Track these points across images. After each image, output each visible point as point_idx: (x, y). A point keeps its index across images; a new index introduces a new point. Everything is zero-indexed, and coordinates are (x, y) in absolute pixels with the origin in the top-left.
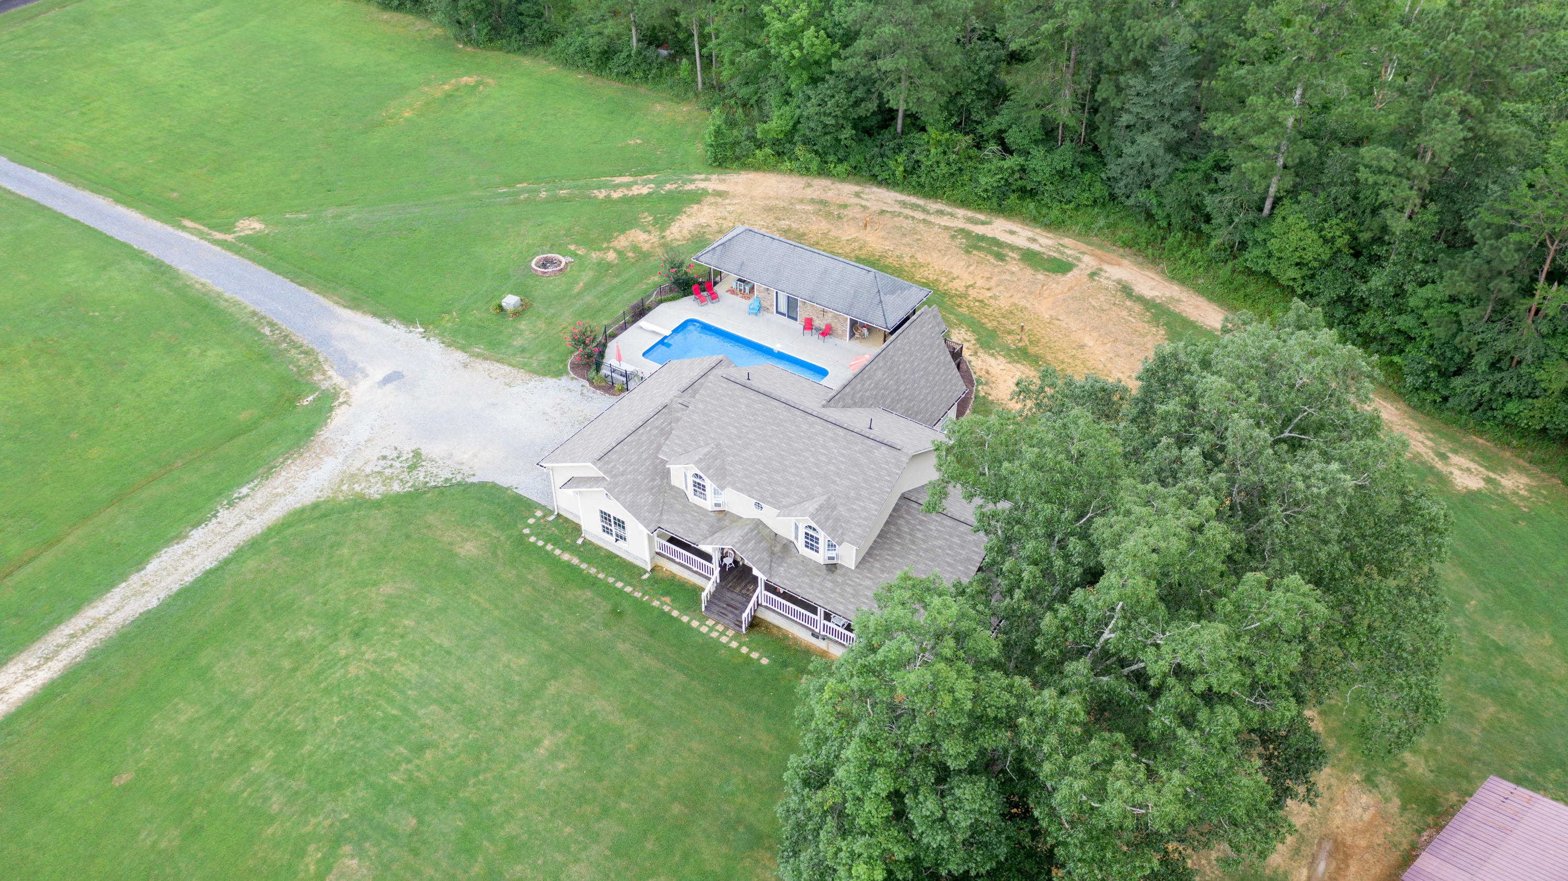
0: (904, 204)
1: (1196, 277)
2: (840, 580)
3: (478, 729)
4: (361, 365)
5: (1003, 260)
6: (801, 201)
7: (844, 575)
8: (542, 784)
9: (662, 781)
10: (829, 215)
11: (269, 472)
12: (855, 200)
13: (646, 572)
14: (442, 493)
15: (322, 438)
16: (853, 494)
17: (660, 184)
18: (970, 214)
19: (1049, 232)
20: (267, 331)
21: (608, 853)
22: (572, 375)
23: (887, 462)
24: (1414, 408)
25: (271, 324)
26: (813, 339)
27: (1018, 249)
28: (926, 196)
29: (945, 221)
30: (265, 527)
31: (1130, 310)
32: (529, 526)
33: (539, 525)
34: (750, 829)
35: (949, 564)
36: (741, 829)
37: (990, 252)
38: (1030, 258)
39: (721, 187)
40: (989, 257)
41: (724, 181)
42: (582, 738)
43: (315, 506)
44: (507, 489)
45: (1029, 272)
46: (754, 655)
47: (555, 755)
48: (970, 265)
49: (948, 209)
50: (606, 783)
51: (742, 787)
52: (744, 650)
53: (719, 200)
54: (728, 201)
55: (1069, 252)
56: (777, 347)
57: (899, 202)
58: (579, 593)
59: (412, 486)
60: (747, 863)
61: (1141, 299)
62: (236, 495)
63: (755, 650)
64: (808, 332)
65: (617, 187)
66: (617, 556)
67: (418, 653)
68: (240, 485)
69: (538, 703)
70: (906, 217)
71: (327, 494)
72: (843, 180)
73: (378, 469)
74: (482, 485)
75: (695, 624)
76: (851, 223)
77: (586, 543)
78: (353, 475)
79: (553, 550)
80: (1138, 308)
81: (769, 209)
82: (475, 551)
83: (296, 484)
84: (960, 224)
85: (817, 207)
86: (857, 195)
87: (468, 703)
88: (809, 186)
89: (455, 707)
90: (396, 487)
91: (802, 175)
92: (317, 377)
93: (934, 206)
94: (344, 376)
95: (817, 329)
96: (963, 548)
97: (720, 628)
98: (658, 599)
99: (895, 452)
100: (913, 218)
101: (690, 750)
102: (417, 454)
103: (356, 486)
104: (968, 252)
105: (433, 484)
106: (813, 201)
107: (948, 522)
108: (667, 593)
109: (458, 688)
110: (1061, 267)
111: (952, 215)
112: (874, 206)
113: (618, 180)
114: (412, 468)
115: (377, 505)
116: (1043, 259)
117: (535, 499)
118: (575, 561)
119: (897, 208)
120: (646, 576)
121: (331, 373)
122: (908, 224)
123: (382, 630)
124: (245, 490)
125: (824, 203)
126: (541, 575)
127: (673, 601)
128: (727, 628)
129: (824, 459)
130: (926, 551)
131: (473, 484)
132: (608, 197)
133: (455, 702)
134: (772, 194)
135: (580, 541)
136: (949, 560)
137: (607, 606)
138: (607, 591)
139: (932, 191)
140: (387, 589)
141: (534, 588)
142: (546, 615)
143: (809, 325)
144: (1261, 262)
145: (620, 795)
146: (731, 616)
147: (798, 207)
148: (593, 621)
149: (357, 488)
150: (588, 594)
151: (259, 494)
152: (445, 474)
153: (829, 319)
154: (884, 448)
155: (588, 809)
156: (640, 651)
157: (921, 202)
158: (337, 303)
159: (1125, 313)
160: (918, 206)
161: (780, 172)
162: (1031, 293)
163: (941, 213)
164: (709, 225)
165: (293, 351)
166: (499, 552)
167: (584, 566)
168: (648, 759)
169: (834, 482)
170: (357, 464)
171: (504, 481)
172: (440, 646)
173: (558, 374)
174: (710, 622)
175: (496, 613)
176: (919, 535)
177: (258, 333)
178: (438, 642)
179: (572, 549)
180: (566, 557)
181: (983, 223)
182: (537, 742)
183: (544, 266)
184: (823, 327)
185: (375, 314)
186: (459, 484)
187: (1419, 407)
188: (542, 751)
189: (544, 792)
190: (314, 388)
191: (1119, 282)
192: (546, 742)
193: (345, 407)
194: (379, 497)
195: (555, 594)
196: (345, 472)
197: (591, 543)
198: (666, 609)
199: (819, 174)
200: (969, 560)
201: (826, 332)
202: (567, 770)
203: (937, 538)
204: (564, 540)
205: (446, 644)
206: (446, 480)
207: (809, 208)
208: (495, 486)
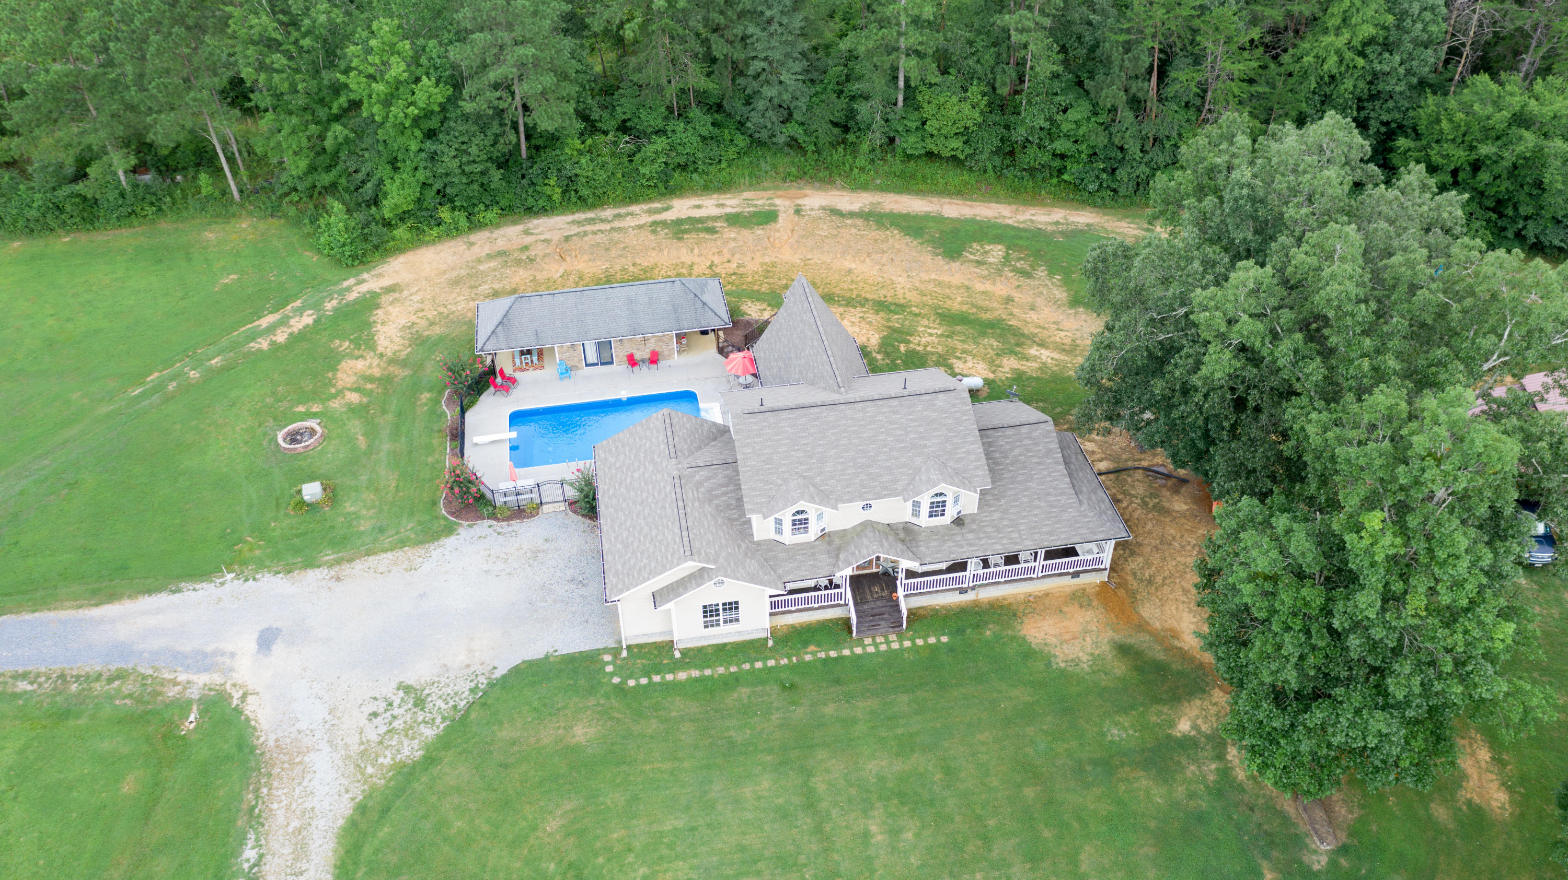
0: (578, 223)
1: (872, 180)
2: (974, 527)
3: (805, 865)
4: (209, 649)
5: (716, 232)
6: (479, 261)
7: (973, 521)
8: (914, 860)
9: (994, 782)
10: (518, 262)
11: (255, 818)
12: (528, 240)
13: (766, 639)
14: (485, 704)
15: (271, 743)
16: (949, 446)
17: (317, 306)
18: (645, 207)
19: (725, 193)
20: (23, 686)
21: (1028, 866)
22: (466, 523)
23: (954, 405)
24: (1100, 207)
25: (24, 676)
26: (644, 371)
27: (719, 217)
28: (592, 207)
29: (629, 222)
30: (332, 870)
31: (855, 226)
32: (613, 674)
33: (621, 667)
34: (1094, 763)
35: (1039, 464)
36: (1089, 768)
37: (698, 230)
38: (734, 220)
39: (386, 282)
40: (702, 235)
41: (380, 275)
42: (896, 801)
43: (362, 809)
44: (547, 657)
45: (746, 233)
46: (932, 640)
47: (894, 833)
48: (692, 250)
49: (623, 211)
50: (958, 818)
51: (1050, 739)
52: (920, 642)
53: (397, 295)
54: (406, 293)
55: (760, 202)
56: (624, 395)
57: (573, 222)
58: (735, 695)
59: (444, 719)
60: (1122, 787)
61: (852, 215)
62: (246, 866)
63: (928, 636)
64: (636, 368)
65: (272, 329)
66: (725, 645)
67: (665, 851)
68: (236, 852)
69: (824, 805)
70: (594, 233)
71: (358, 792)
72: (498, 226)
73: (383, 729)
74: (516, 671)
75: (858, 650)
76: (547, 260)
77: (685, 652)
78: (363, 754)
79: (663, 678)
80: (859, 222)
81: (456, 282)
82: (592, 731)
83: (308, 805)
84: (646, 219)
85: (500, 260)
86: (527, 232)
87: (767, 853)
88: (472, 244)
89: (761, 865)
90: (429, 733)
91: (453, 237)
92: (172, 692)
93: (608, 213)
94: (207, 670)
95: (643, 361)
96: (1037, 444)
97: (880, 639)
98: (806, 653)
99: (953, 394)
100: (601, 231)
101: (983, 743)
102: (407, 689)
103: (381, 760)
104: (680, 239)
105: (463, 703)
106: (490, 257)
107: (1009, 432)
108: (806, 644)
109: (742, 849)
110: (768, 217)
111: (632, 214)
112: (556, 237)
113: (265, 322)
114: (420, 703)
115: (430, 759)
116: (746, 217)
117: (587, 648)
118: (695, 673)
119: (575, 230)
120: (770, 643)
121: (182, 677)
122: (599, 238)
123: (601, 860)
124: (250, 853)
125: (502, 254)
126: (678, 706)
127: (818, 644)
128: (885, 637)
129: (899, 432)
130: (1012, 464)
131: (504, 677)
132: (273, 343)
133: (755, 862)
134: (444, 267)
135: (677, 655)
136: (1035, 460)
137: (773, 689)
138: (760, 679)
139: (598, 200)
140: (552, 825)
141: (691, 720)
142: (732, 733)
143: (632, 361)
144: (919, 146)
145: (980, 819)
146: (883, 623)
147: (482, 268)
148: (778, 709)
149: (387, 761)
150: (745, 691)
151: (275, 845)
152: (464, 687)
153: (652, 345)
154: (941, 395)
155: (970, 848)
156: (847, 702)
157: (590, 215)
158: (80, 607)
159: (853, 231)
160: (593, 219)
161: (427, 243)
162: (766, 249)
163: (618, 216)
164: (413, 324)
165: (97, 686)
166: (616, 715)
167: (708, 672)
168: (962, 775)
169: (925, 446)
170: (353, 740)
171: (535, 651)
172: (675, 829)
173: (449, 530)
174: (868, 641)
175: (687, 764)
176: (997, 455)
177: (15, 696)
178: (670, 828)
179: (676, 666)
180: (682, 676)
181: (666, 209)
182: (866, 835)
183: (293, 441)
184: (649, 356)
185: (149, 591)
186: (491, 685)
187: (1103, 206)
188: (879, 838)
189: (923, 866)
190: (184, 706)
191: (823, 208)
192: (874, 829)
193: (250, 699)
194: (421, 753)
195: (716, 711)
196: (348, 757)
197: (689, 650)
198: (822, 655)
199: (469, 229)
200: (1049, 451)
201: (654, 359)
202: (917, 835)
203: (1012, 449)
204: (661, 664)
205: (680, 824)
206: (472, 691)
207: (492, 264)
208: (530, 664)
